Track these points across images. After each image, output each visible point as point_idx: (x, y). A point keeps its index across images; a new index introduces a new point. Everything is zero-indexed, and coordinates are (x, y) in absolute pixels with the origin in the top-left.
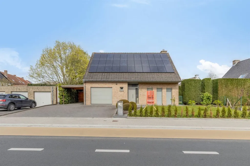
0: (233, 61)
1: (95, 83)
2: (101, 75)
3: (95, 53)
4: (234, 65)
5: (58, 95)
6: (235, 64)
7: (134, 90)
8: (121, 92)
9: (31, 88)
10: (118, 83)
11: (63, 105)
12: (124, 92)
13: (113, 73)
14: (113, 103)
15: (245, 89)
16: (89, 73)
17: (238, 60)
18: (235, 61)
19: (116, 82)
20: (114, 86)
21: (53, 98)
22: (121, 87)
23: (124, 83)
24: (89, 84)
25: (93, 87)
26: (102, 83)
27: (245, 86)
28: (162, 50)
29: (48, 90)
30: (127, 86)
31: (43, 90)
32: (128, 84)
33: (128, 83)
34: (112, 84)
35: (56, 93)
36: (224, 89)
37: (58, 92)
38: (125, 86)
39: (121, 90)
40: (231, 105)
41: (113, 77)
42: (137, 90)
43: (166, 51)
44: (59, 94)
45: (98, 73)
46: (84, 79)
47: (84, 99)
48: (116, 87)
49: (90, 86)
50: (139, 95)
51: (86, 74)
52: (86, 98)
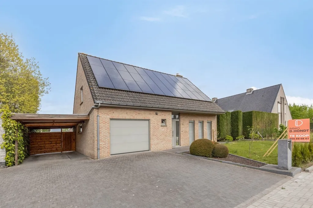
1: (120, 110)
6: (215, 101)
7: (174, 124)
8: (163, 127)
10: (158, 112)
11: (17, 166)
12: (167, 127)
13: (145, 94)
20: (152, 116)
22: (163, 118)
23: (167, 112)
24: (106, 113)
25: (115, 118)
26: (132, 111)
27: (265, 119)
30: (171, 118)
33: (172, 111)
34: (150, 113)
39: (162, 125)
41: (149, 100)
42: (177, 124)
44: (6, 139)
46: (96, 99)
47: (96, 146)
48: (155, 118)
49: (109, 117)
50: (181, 132)
51: (93, 90)
52: (101, 143)
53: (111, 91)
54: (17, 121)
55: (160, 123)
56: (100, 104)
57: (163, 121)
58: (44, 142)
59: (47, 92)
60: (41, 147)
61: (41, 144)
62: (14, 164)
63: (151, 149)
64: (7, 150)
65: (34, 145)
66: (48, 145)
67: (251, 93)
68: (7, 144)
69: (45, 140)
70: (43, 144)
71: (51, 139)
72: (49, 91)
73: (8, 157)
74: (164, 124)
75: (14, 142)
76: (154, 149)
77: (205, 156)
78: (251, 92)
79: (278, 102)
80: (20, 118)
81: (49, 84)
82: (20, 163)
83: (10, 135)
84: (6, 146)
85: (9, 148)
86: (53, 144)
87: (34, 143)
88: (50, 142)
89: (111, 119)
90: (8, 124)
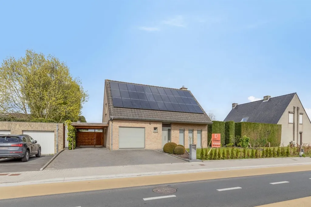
0: (233, 104)
1: (125, 121)
2: (130, 111)
3: (108, 80)
4: (234, 108)
5: (67, 137)
6: (234, 106)
7: (167, 131)
8: (155, 133)
9: (17, 125)
10: (151, 123)
11: (73, 150)
12: (158, 133)
13: (144, 109)
14: (145, 146)
15: (258, 132)
16: (114, 107)
17: (236, 104)
18: (234, 104)
19: (150, 121)
20: (146, 125)
21: (59, 141)
22: (155, 127)
23: (158, 123)
24: (117, 123)
25: (122, 126)
26: (133, 122)
27: (259, 130)
28: (182, 87)
29: (50, 129)
30: (161, 127)
31: (40, 129)
32: (163, 124)
33: (163, 122)
34: (145, 123)
35: (63, 134)
36: (245, 132)
37: (67, 132)
38: (159, 126)
39: (155, 131)
40: (251, 146)
41: (145, 114)
42: (169, 131)
43: (187, 88)
44: (69, 135)
45: (125, 109)
46: (111, 115)
47: (110, 142)
48: (149, 127)
49: (118, 125)
50: (172, 137)
51: (110, 109)
52: (113, 141)
53: (121, 108)
54: (74, 126)
55: (153, 130)
56: (112, 118)
57: (155, 129)
58: (85, 138)
59: (87, 101)
60: (83, 141)
61: (83, 140)
62: (72, 149)
63: (146, 147)
64: (69, 141)
65: (79, 140)
66: (86, 140)
67: (267, 101)
68: (69, 138)
69: (85, 137)
70: (84, 140)
71: (89, 136)
72: (88, 100)
73: (70, 144)
74: (156, 131)
75: (72, 137)
76: (148, 147)
77: (169, 153)
78: (267, 99)
79: (289, 112)
80: (74, 125)
81: (88, 95)
82: (74, 149)
83: (70, 133)
84: (69, 139)
85: (70, 140)
86: (90, 140)
87: (79, 139)
88: (88, 139)
89: (120, 127)
90: (70, 128)
